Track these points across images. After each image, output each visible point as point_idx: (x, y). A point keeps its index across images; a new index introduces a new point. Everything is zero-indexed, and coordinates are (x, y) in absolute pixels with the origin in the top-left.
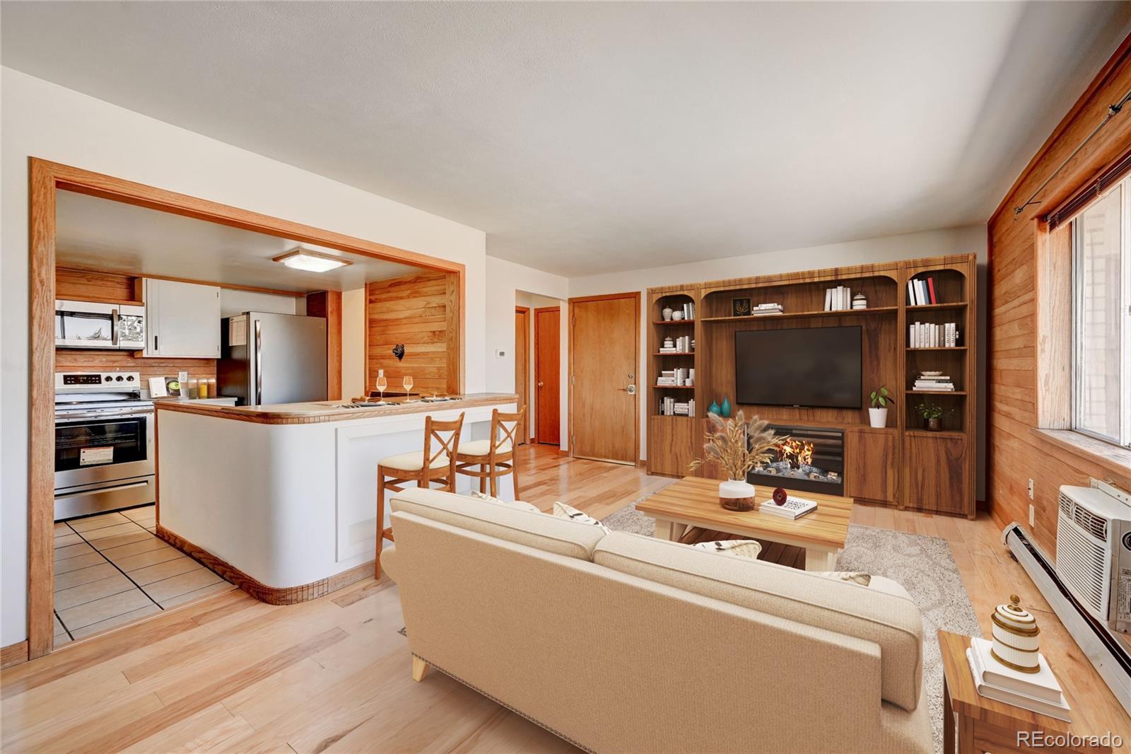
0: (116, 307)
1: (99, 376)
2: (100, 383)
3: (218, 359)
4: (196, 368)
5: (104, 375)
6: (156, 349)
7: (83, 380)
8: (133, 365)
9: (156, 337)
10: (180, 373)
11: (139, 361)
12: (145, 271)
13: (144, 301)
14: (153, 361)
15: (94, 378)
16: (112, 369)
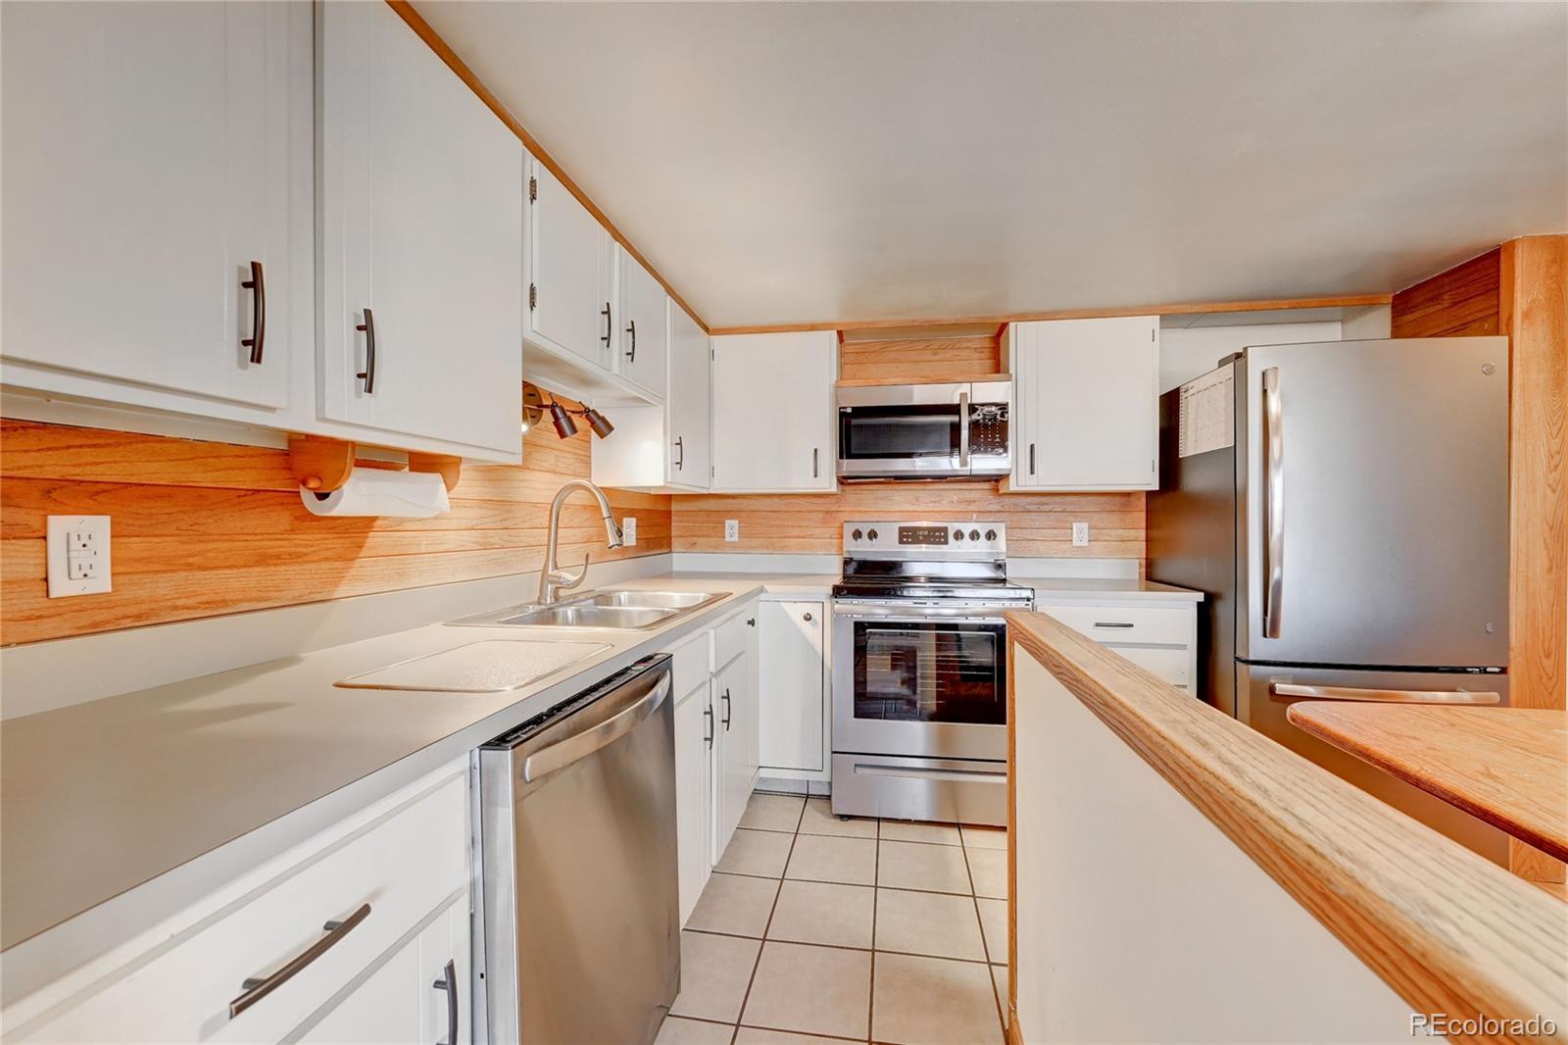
0: (965, 388)
1: (945, 529)
2: (946, 543)
3: (1150, 494)
4: (1104, 515)
5: (952, 528)
6: (1032, 472)
7: (924, 536)
8: (998, 507)
9: (1032, 446)
10: (1075, 525)
11: (1007, 500)
12: (1015, 307)
13: (1012, 371)
14: (1029, 499)
15: (937, 534)
16: (964, 516)
